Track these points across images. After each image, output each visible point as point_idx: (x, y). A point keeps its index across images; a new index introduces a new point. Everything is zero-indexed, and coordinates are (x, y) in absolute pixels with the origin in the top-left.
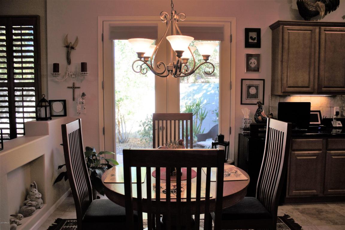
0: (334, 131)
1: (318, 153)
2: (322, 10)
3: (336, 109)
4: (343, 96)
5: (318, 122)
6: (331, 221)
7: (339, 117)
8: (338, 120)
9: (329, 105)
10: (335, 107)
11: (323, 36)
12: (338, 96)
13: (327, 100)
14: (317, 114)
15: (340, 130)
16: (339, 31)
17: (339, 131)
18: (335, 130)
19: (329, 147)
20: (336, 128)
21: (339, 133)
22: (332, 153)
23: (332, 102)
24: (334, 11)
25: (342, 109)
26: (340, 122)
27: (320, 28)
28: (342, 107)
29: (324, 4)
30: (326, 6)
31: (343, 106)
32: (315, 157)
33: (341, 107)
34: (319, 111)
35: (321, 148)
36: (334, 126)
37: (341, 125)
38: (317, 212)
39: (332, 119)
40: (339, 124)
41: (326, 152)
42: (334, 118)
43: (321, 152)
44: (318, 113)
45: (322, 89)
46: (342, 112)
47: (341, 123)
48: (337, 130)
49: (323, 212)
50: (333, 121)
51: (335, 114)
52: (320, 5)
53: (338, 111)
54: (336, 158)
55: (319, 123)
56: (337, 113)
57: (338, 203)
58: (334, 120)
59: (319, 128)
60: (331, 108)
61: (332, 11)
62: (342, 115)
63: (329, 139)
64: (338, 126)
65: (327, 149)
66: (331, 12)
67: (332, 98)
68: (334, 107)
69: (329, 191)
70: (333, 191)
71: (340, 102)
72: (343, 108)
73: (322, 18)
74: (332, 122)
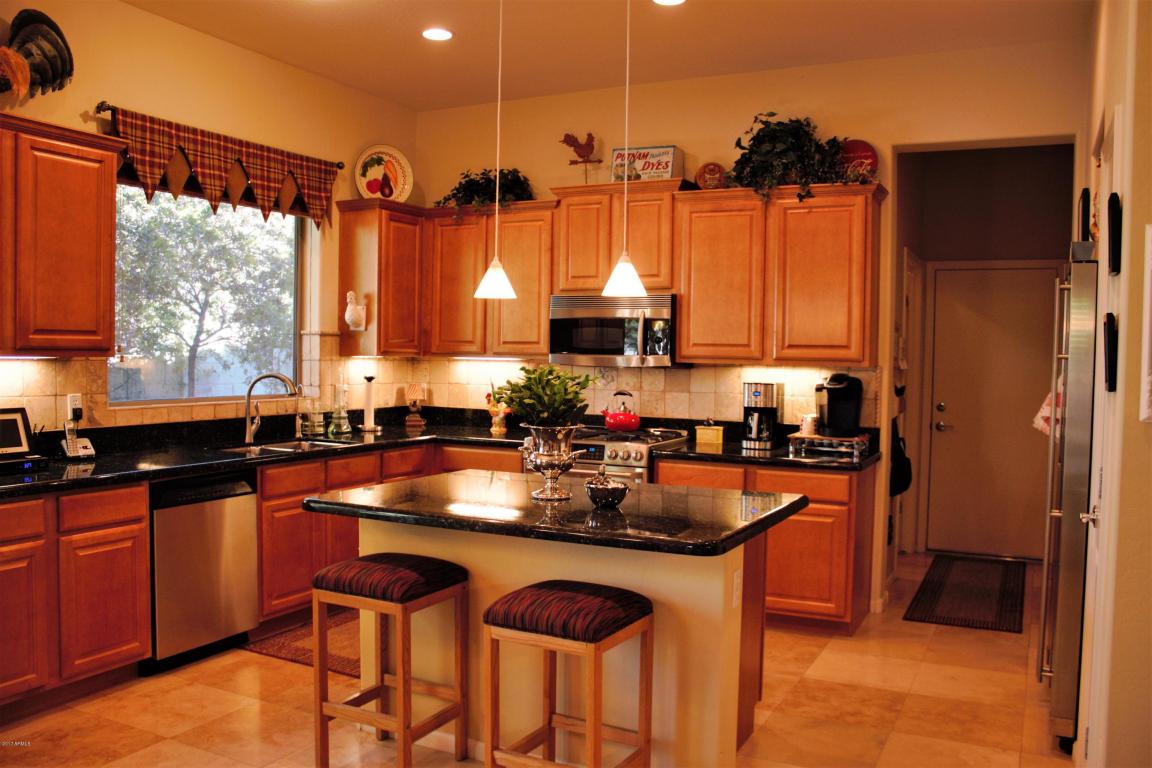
0: (72, 472)
1: (32, 548)
2: (21, 80)
3: (74, 400)
4: (91, 358)
5: (20, 445)
6: (96, 754)
7: (83, 424)
8: (81, 434)
9: (50, 390)
10: (69, 396)
11: (26, 165)
12: (75, 358)
13: (43, 371)
14: (15, 421)
15: (91, 467)
16: (77, 157)
17: (86, 471)
18: (76, 467)
19: (67, 524)
20: (77, 460)
21: (88, 475)
22: (76, 541)
23: (59, 379)
24: (57, 91)
25: (91, 401)
26: (86, 442)
27: (16, 137)
28: (88, 395)
29: (26, 61)
30: (35, 68)
31: (94, 389)
32: (23, 564)
33: (86, 394)
34: (22, 411)
35: (42, 529)
36: (70, 454)
37: (91, 451)
38: (49, 740)
39: (64, 432)
40: (85, 448)
41: (58, 541)
42: (70, 430)
43: (42, 542)
44: (18, 417)
45: (31, 337)
46: (90, 409)
47: (89, 445)
48: (82, 467)
49: (67, 735)
50: (65, 438)
51: (70, 415)
52: (13, 61)
53: (79, 406)
54: (89, 555)
55: (25, 448)
56: (77, 415)
57: (105, 695)
58: (68, 437)
59: (26, 466)
60: (58, 398)
61: (54, 90)
62: (91, 419)
63: (64, 498)
64: (82, 453)
65: (60, 531)
66: (50, 92)
67: (59, 366)
68: (66, 395)
69: (77, 662)
70: (91, 658)
71: (83, 380)
72: (95, 396)
73: (21, 106)
74: (64, 442)
